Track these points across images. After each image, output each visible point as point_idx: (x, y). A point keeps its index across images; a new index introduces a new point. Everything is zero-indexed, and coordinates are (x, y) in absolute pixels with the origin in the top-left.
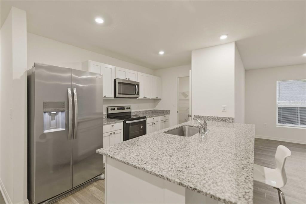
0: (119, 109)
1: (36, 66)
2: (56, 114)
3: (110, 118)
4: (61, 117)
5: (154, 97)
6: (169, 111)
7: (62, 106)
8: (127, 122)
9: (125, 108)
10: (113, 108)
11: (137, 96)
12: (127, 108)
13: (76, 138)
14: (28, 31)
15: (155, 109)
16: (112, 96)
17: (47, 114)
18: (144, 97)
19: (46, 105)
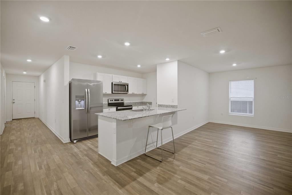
0: (115, 100)
1: (73, 79)
2: (81, 101)
3: (110, 106)
4: (83, 102)
5: (141, 93)
6: (152, 102)
7: (83, 98)
8: (119, 108)
9: (120, 100)
10: (112, 100)
11: (127, 92)
12: (121, 100)
13: (89, 113)
14: (70, 61)
15: (143, 101)
16: (110, 92)
17: (77, 101)
18: (132, 93)
19: (76, 97)
